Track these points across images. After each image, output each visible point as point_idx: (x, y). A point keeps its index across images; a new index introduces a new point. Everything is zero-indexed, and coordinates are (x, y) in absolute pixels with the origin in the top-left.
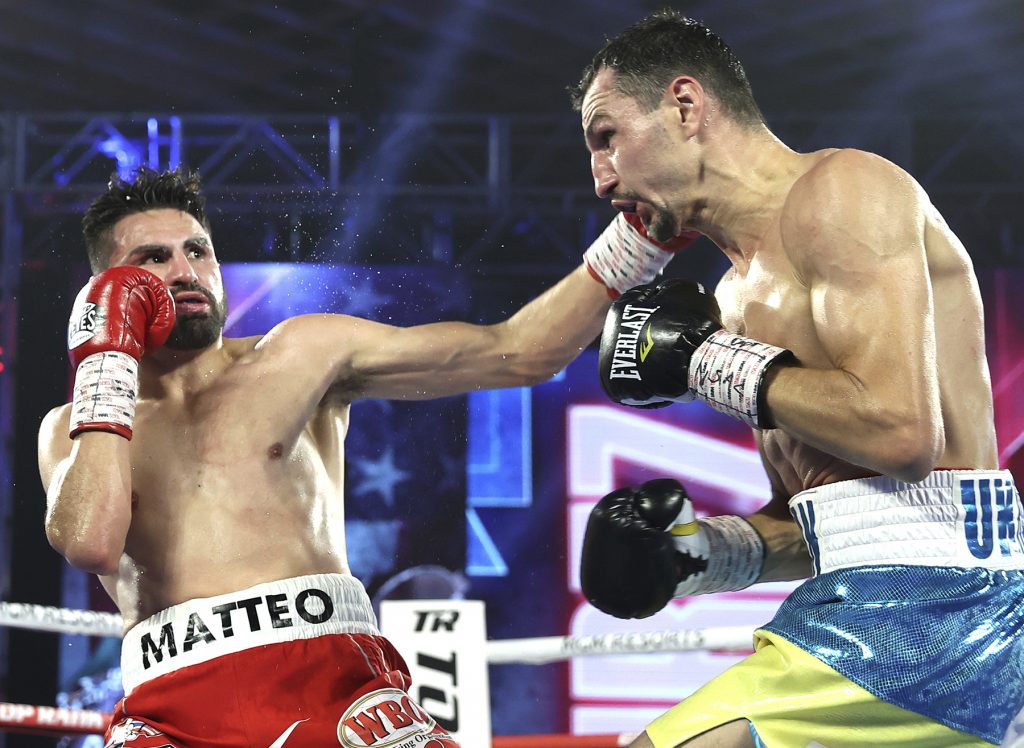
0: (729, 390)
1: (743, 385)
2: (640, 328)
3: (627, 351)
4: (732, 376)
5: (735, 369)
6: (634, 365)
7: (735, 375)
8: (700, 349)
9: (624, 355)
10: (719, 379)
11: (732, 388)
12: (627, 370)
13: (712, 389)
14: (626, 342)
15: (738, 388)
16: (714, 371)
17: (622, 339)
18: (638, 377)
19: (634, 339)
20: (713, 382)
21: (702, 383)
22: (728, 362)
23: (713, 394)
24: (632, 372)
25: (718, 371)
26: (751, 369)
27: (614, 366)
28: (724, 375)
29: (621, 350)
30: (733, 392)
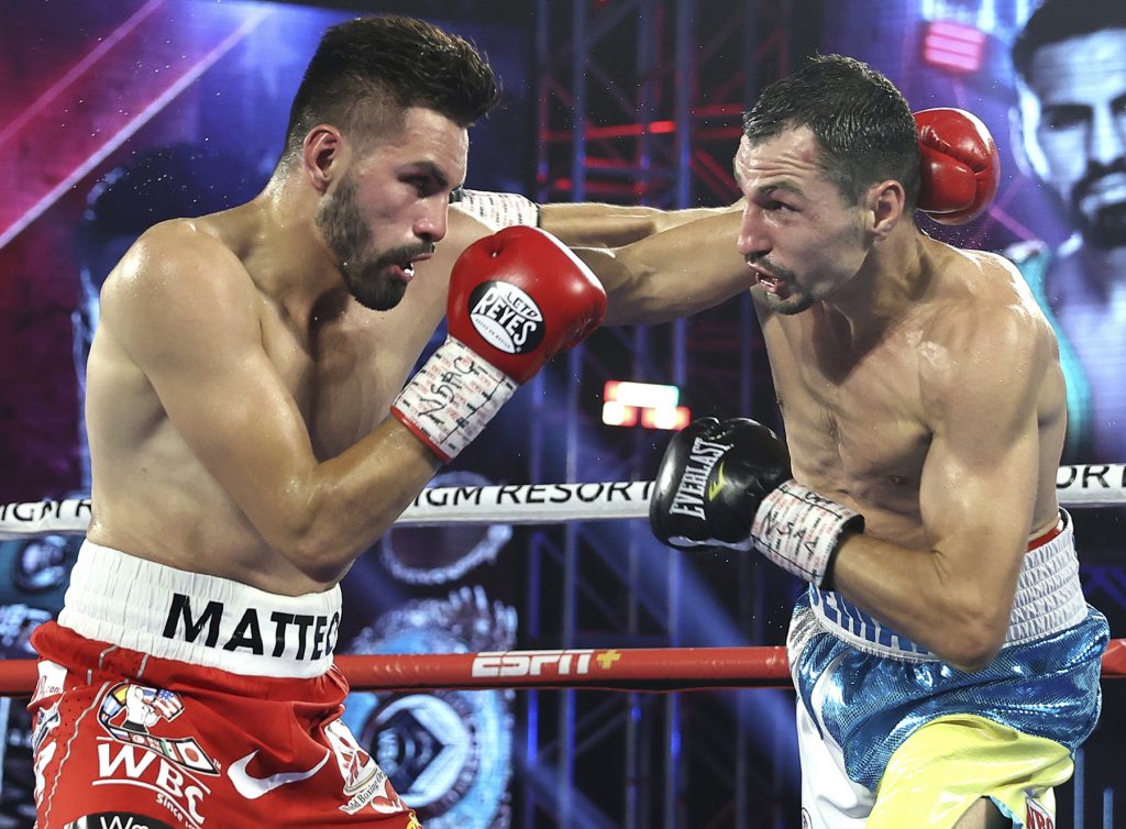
0: (799, 546)
1: (815, 544)
2: (712, 465)
3: (695, 486)
4: (804, 532)
5: (809, 524)
6: (701, 502)
7: (808, 532)
8: (771, 496)
9: (691, 490)
10: (790, 533)
11: (802, 545)
12: (691, 507)
13: (779, 542)
14: (693, 476)
15: (809, 545)
16: (785, 523)
17: (690, 472)
18: (702, 515)
19: (703, 475)
20: (781, 533)
21: (768, 532)
22: (802, 516)
23: (778, 547)
24: (697, 508)
25: (790, 524)
26: (827, 527)
27: (676, 500)
28: (796, 529)
29: (688, 484)
30: (803, 548)
